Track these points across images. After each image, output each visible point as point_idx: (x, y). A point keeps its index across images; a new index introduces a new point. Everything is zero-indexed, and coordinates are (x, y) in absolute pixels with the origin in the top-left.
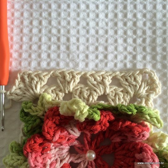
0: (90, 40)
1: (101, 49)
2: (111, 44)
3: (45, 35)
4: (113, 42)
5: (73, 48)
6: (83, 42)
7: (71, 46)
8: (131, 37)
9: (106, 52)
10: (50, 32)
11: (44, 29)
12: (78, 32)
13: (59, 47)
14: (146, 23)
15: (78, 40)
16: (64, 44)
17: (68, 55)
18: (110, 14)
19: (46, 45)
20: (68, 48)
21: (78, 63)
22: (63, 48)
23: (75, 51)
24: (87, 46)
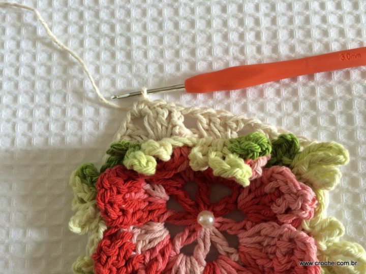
0: (166, 40)
1: (184, 53)
2: (202, 45)
3: (90, 36)
4: (204, 41)
5: (137, 55)
6: (154, 44)
7: (134, 52)
8: (236, 30)
9: (193, 59)
10: (98, 29)
11: (88, 26)
12: (144, 27)
13: (113, 55)
15: (145, 41)
16: (122, 49)
17: (130, 68)
19: (92, 53)
20: (129, 55)
21: (147, 80)
22: (120, 56)
23: (141, 60)
24: (161, 49)
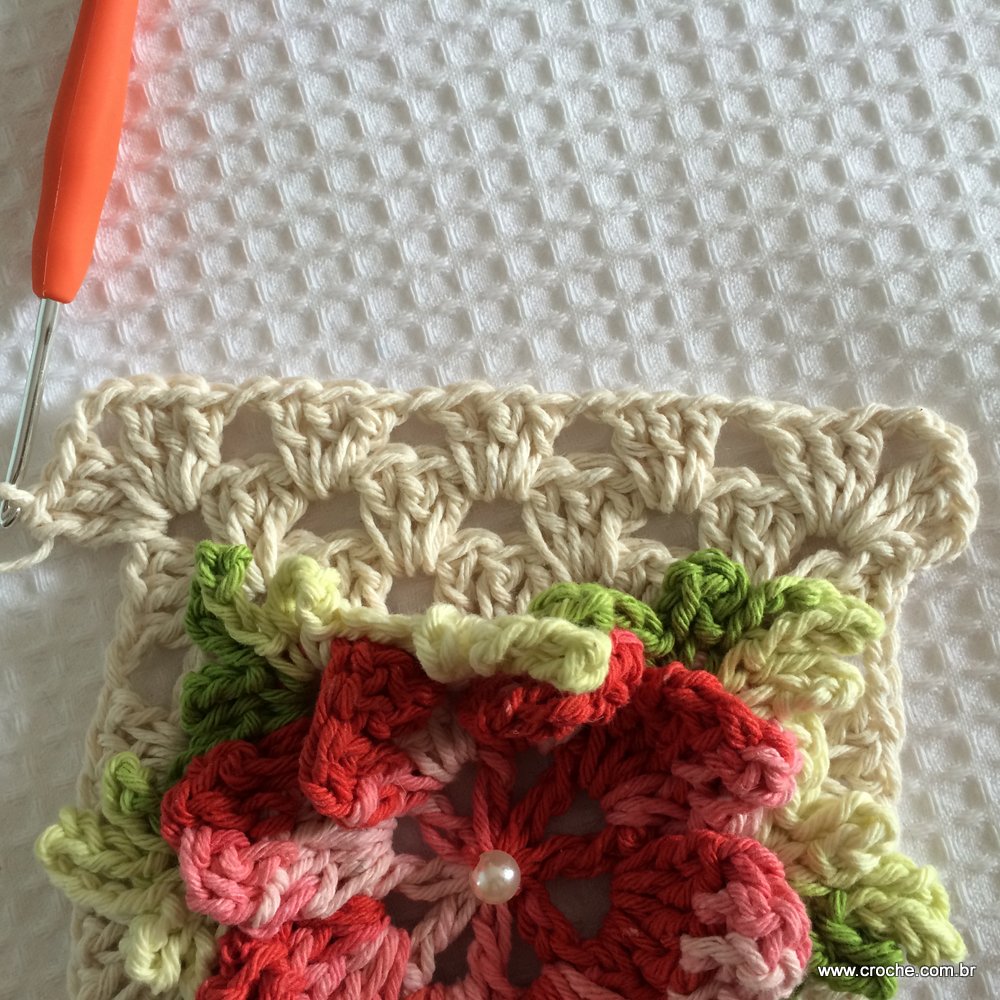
8: (595, 310)
14: (644, 222)
18: (451, 226)
